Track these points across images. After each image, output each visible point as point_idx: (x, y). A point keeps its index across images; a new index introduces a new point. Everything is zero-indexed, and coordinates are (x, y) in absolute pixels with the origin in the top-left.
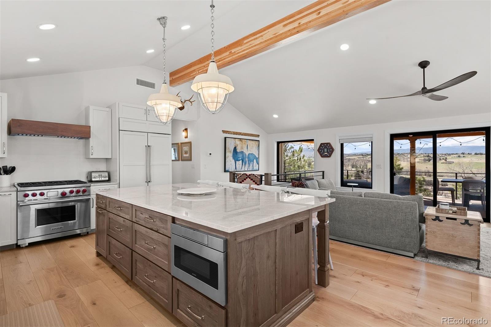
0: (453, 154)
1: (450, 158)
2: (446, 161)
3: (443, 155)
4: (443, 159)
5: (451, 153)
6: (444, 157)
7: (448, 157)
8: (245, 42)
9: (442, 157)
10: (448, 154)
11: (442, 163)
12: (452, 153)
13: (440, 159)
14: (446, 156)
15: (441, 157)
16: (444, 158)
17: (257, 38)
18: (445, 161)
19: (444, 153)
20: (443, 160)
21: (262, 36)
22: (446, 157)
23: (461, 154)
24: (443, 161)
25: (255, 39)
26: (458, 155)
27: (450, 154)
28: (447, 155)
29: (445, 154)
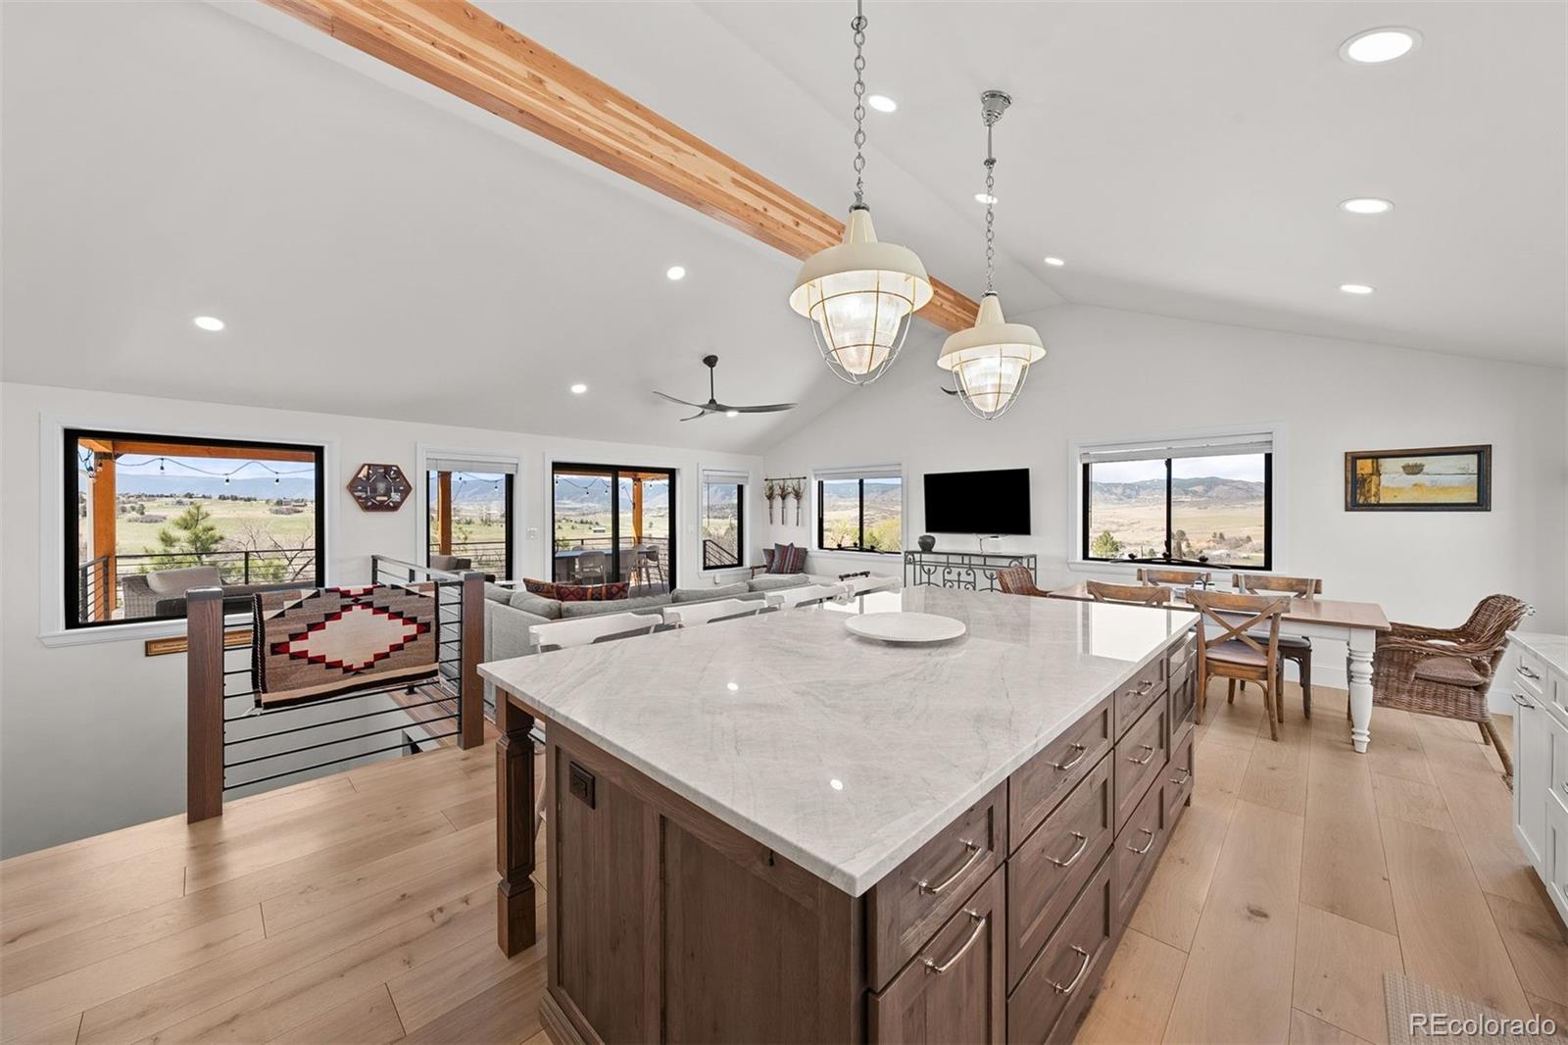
0: (162, 496)
1: (152, 507)
2: (142, 513)
3: (131, 499)
4: (133, 509)
5: (155, 494)
6: (136, 503)
7: (146, 504)
8: (612, 106)
9: (130, 502)
10: (146, 496)
11: (130, 521)
12: (159, 494)
13: (124, 510)
14: (142, 500)
15: (124, 503)
16: (137, 506)
17: (657, 138)
18: (139, 516)
19: (132, 494)
20: (134, 513)
21: (677, 149)
22: (142, 505)
23: (186, 496)
24: (135, 515)
25: (651, 134)
26: (177, 499)
27: (153, 496)
28: (144, 498)
29: (139, 496)
